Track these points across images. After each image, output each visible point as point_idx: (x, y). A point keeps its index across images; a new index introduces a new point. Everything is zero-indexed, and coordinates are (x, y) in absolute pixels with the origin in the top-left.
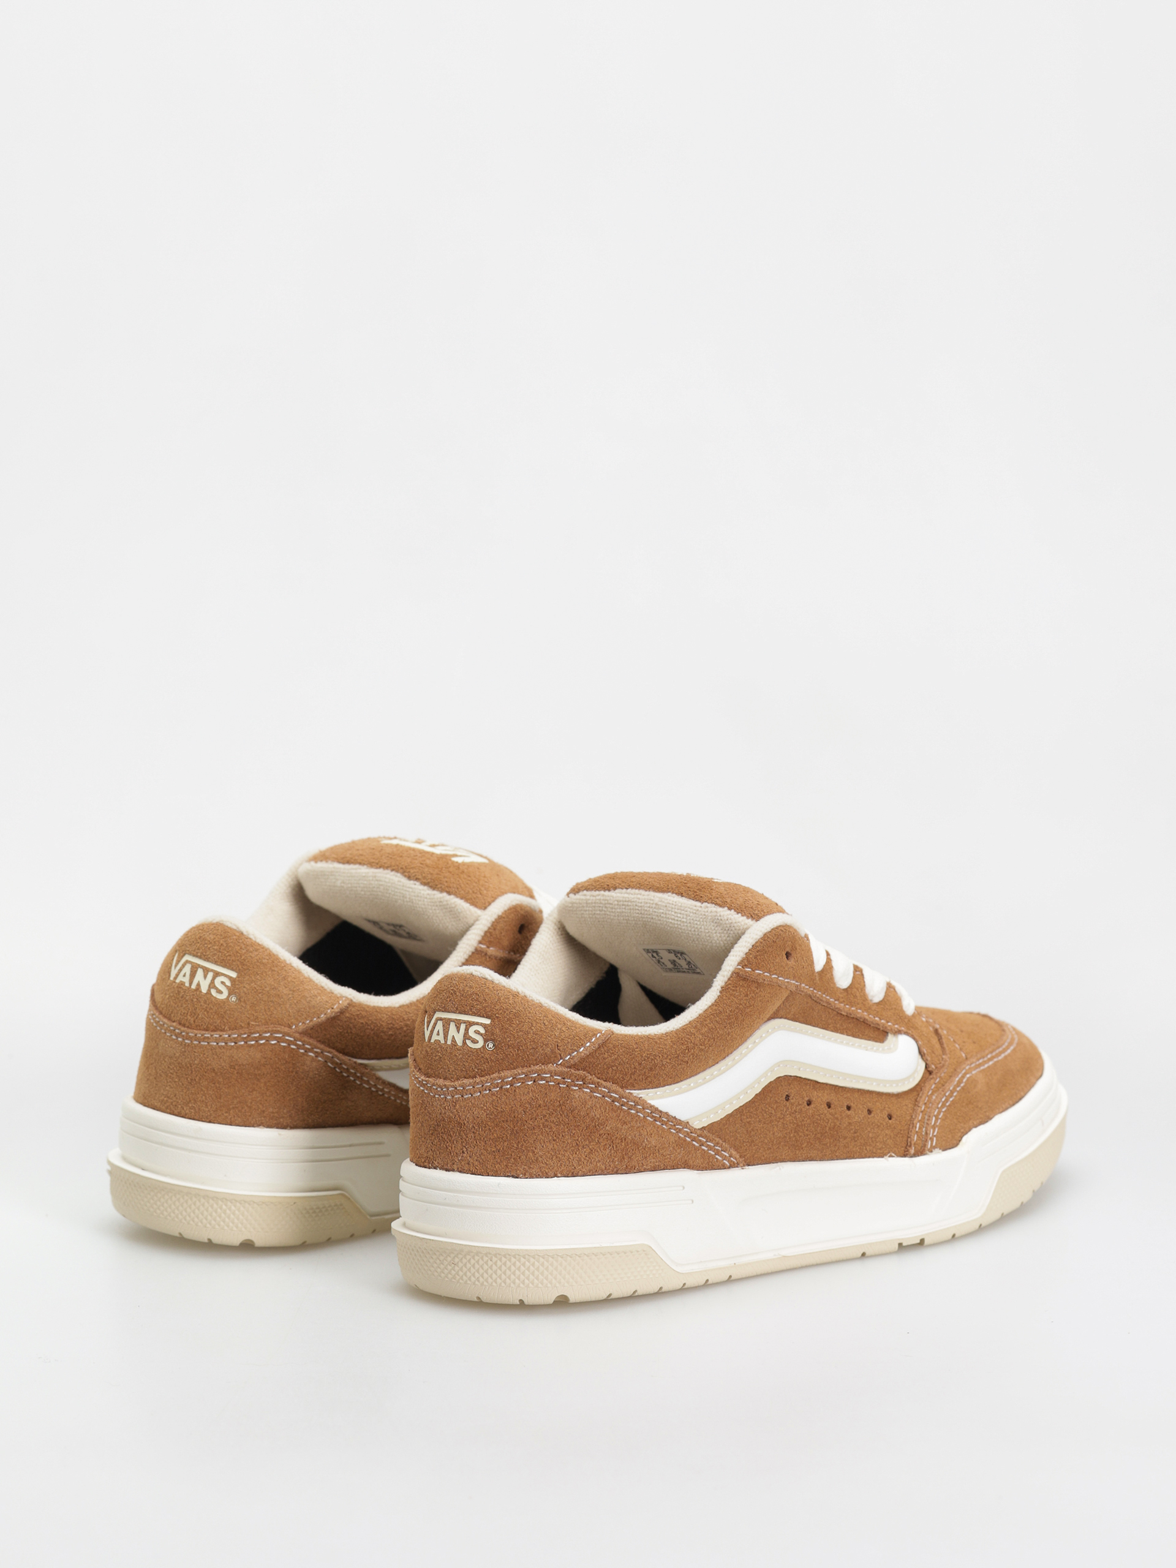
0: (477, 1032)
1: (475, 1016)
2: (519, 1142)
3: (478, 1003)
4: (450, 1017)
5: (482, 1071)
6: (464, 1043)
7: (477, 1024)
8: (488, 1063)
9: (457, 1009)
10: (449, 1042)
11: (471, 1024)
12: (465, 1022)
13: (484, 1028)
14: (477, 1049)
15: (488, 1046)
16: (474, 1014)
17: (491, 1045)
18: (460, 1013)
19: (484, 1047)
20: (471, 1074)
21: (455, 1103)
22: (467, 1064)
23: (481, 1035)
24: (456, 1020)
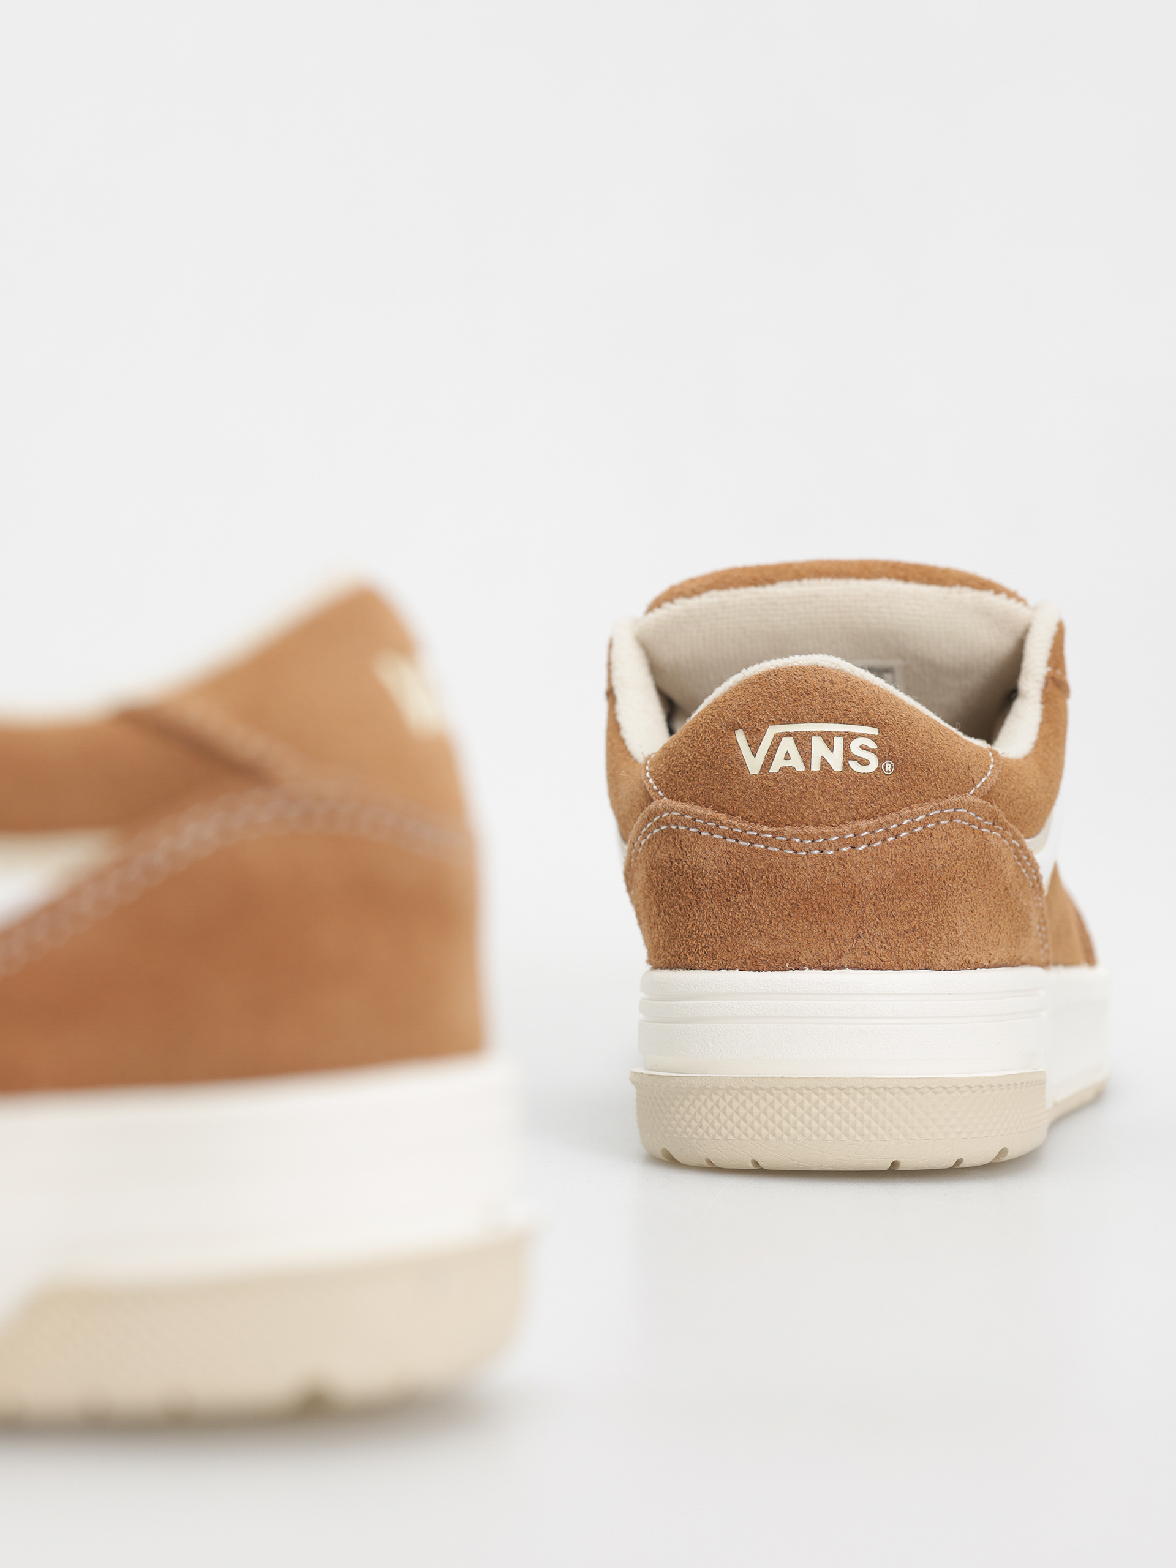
0: (864, 748)
1: (853, 724)
2: (938, 915)
3: (853, 704)
4: (808, 730)
5: (881, 806)
6: (846, 765)
7: (862, 735)
8: (891, 793)
9: (821, 715)
10: (815, 766)
11: (851, 736)
12: (840, 734)
13: (875, 741)
14: (869, 774)
15: (885, 768)
16: (852, 722)
17: (888, 767)
18: (827, 722)
19: (879, 769)
20: (864, 812)
21: (842, 860)
22: (856, 798)
23: (873, 751)
24: (823, 732)
